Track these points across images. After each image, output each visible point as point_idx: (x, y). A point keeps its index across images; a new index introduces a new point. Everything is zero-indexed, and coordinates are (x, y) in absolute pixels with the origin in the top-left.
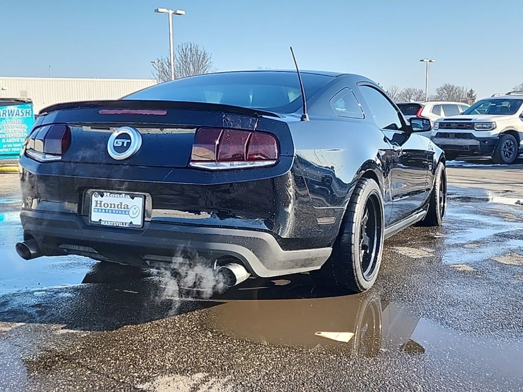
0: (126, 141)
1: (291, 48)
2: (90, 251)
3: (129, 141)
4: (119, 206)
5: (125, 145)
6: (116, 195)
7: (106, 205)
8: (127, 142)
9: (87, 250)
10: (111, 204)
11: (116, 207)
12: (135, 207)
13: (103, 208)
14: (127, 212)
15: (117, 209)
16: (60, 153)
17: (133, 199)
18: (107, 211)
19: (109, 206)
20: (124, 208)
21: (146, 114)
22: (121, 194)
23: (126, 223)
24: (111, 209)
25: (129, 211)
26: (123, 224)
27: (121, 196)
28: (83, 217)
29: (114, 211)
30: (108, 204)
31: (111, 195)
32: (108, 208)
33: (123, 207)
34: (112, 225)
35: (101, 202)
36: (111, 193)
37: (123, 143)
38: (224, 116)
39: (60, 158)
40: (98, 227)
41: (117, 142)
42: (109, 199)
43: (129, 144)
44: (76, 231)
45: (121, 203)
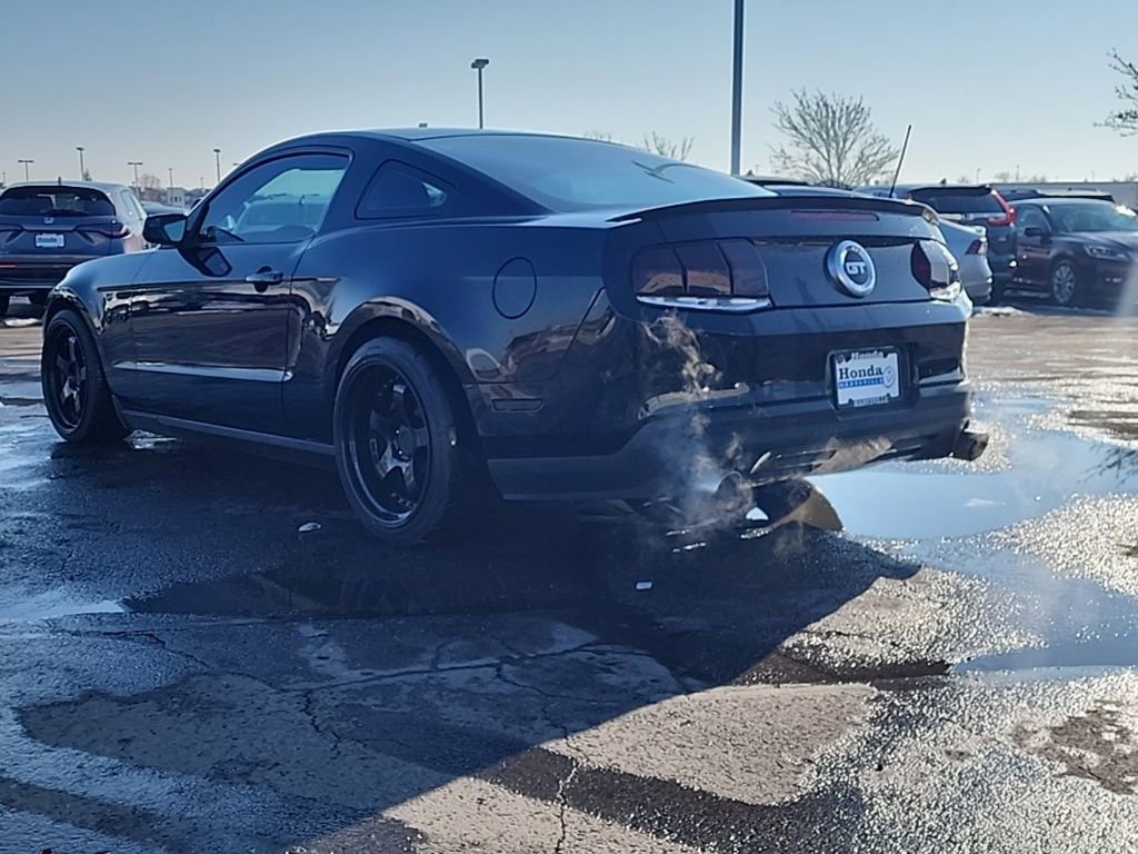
0: (861, 265)
5: (862, 271)
6: (866, 355)
7: (854, 374)
8: (863, 267)
10: (860, 371)
11: (867, 374)
12: (889, 369)
13: (851, 379)
14: (881, 380)
15: (869, 378)
18: (857, 383)
19: (859, 374)
20: (878, 374)
22: (872, 351)
24: (861, 378)
25: (884, 378)
27: (873, 354)
29: (866, 382)
30: (856, 372)
31: (860, 356)
32: (857, 378)
33: (875, 372)
34: (869, 404)
35: (847, 369)
36: (860, 352)
40: (851, 412)
45: (872, 367)
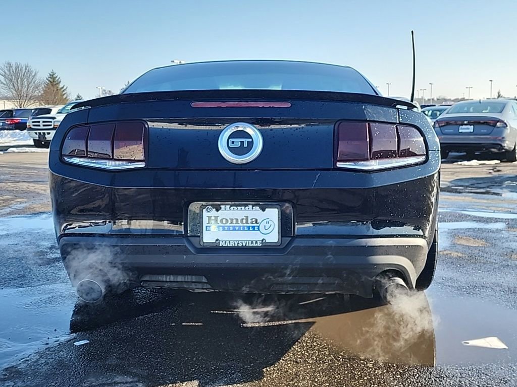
0: (246, 141)
1: (412, 32)
2: (194, 281)
3: (250, 140)
4: (244, 221)
5: (246, 145)
6: (239, 208)
7: (224, 221)
8: (248, 142)
9: (189, 280)
10: (232, 220)
11: (239, 222)
12: (267, 220)
13: (220, 224)
14: (256, 228)
15: (241, 225)
16: (142, 158)
17: (264, 210)
18: (226, 228)
19: (229, 222)
20: (252, 223)
21: (263, 107)
22: (246, 205)
23: (256, 242)
24: (231, 225)
25: (259, 226)
26: (252, 243)
27: (247, 208)
28: (189, 238)
29: (237, 228)
30: (226, 219)
31: (232, 208)
32: (228, 224)
33: (249, 221)
34: (236, 245)
35: (216, 217)
36: (232, 206)
37: (242, 143)
38: (364, 107)
39: (142, 165)
40: (215, 249)
41: (233, 143)
42: (229, 212)
43: (251, 144)
44: (185, 257)
45: (247, 218)
